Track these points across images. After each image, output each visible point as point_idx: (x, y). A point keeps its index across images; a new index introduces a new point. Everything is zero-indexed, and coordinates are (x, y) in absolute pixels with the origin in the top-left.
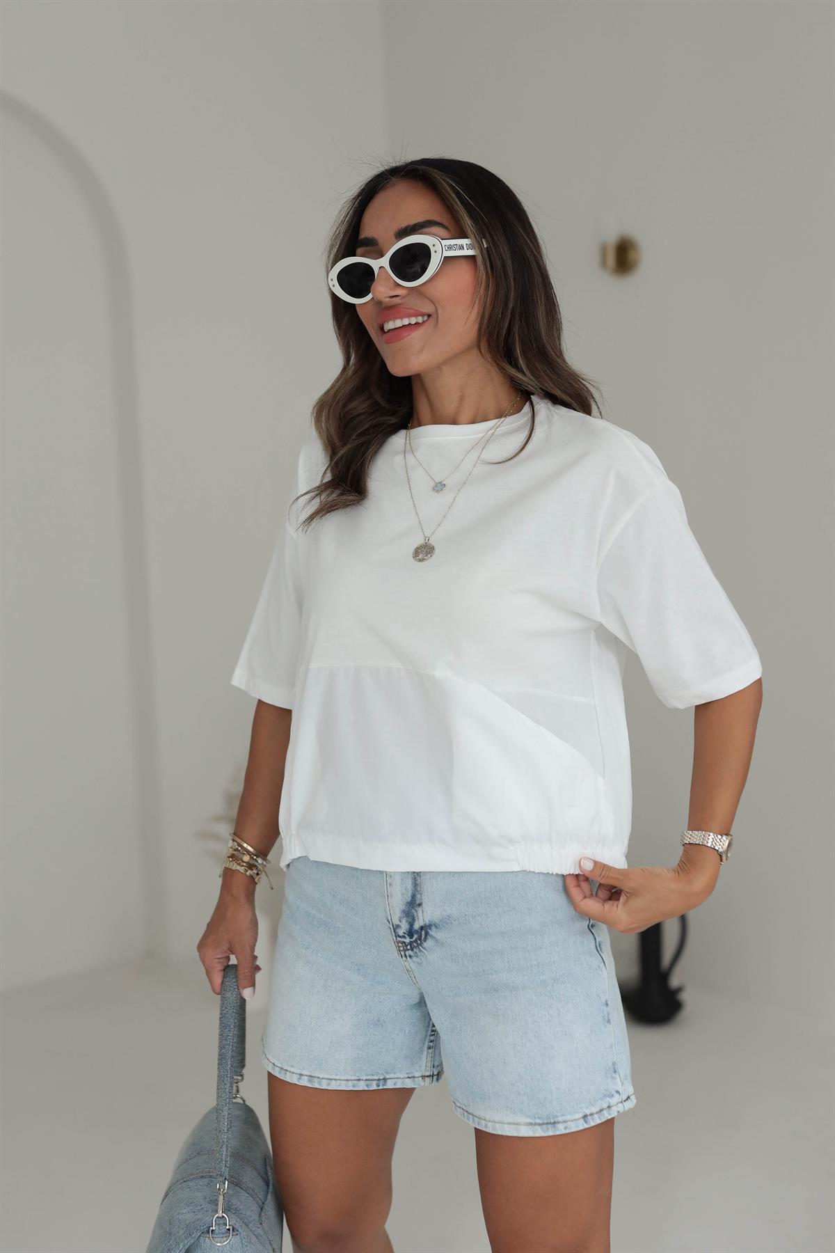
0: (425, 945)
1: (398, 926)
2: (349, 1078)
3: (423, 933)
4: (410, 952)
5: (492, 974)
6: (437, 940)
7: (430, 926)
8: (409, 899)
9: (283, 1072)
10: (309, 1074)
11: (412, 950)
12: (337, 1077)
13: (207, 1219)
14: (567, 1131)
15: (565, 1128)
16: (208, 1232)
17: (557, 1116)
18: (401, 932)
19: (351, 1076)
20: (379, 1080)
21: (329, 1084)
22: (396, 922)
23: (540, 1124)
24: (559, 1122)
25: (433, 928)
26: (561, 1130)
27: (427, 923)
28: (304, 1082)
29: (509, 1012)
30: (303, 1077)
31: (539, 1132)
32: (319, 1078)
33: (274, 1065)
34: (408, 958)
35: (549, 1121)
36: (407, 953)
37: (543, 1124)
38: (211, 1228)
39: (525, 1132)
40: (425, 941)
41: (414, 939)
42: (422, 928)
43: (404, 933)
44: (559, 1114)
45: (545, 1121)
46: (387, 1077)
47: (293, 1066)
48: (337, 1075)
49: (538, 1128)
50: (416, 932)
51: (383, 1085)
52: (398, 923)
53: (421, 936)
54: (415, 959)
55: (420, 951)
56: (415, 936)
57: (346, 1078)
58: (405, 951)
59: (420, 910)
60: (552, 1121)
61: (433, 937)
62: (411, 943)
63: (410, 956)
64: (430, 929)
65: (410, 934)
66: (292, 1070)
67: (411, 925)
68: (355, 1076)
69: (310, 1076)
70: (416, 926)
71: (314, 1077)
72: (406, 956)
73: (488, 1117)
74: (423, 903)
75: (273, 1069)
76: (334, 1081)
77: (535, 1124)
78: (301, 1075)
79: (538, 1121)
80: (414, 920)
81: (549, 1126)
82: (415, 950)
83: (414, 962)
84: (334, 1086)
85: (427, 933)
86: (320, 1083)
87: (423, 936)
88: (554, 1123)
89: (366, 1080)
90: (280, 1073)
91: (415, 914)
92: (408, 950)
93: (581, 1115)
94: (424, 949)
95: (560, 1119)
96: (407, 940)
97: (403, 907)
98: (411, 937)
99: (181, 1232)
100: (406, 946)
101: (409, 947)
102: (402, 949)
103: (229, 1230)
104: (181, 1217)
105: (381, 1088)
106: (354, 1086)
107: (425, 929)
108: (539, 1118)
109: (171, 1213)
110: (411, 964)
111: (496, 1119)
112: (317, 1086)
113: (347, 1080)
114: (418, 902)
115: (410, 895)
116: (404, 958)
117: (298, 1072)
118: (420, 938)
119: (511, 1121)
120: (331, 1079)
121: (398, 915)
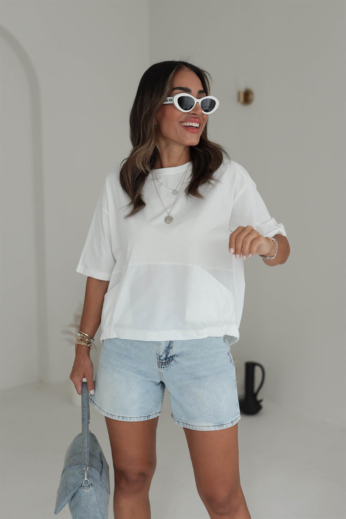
0: (171, 363)
1: (161, 356)
2: (138, 416)
3: (171, 358)
4: (164, 366)
5: (198, 373)
6: (176, 361)
7: (174, 356)
8: (168, 346)
9: (112, 416)
10: (122, 416)
11: (165, 365)
12: (133, 417)
13: (81, 482)
14: (227, 428)
15: (226, 427)
16: (82, 487)
17: (223, 422)
18: (162, 358)
19: (138, 415)
20: (148, 416)
21: (130, 420)
22: (161, 354)
23: (217, 426)
24: (224, 425)
25: (176, 357)
26: (225, 427)
27: (174, 354)
28: (120, 419)
29: (205, 385)
30: (120, 417)
31: (217, 429)
32: (126, 417)
33: (108, 413)
34: (162, 368)
35: (221, 424)
36: (162, 366)
37: (218, 425)
38: (83, 485)
39: (212, 429)
40: (171, 361)
41: (167, 361)
42: (171, 357)
43: (164, 359)
44: (224, 422)
45: (219, 424)
46: (150, 415)
47: (116, 413)
48: (133, 415)
49: (217, 427)
50: (168, 358)
51: (149, 418)
52: (162, 355)
53: (170, 360)
54: (165, 368)
55: (168, 365)
56: (167, 360)
57: (136, 417)
58: (161, 365)
59: (171, 350)
60: (222, 424)
61: (174, 360)
62: (165, 363)
63: (163, 367)
64: (174, 357)
65: (166, 359)
66: (116, 415)
67: (167, 355)
68: (140, 415)
69: (123, 417)
70: (169, 356)
71: (124, 417)
72: (161, 367)
73: (196, 425)
74: (173, 348)
75: (107, 415)
76: (132, 418)
77: (216, 426)
78: (119, 416)
79: (217, 424)
80: (168, 353)
81: (221, 426)
82: (166, 365)
83: (164, 370)
84: (132, 420)
85: (172, 359)
86: (126, 419)
87: (171, 360)
88: (223, 425)
89: (144, 417)
90: (110, 416)
91: (169, 351)
92: (163, 365)
93: (231, 421)
94: (170, 365)
95: (224, 423)
96: (164, 361)
97: (165, 349)
98: (166, 360)
99: (71, 488)
100: (163, 363)
101: (164, 364)
102: (160, 365)
103: (89, 485)
104: (70, 481)
105: (148, 419)
106: (139, 420)
107: (172, 357)
108: (217, 423)
109: (66, 480)
110: (162, 370)
111: (200, 425)
112: (125, 421)
113: (137, 417)
114: (171, 347)
115: (168, 344)
116: (160, 368)
117: (118, 415)
118: (169, 361)
119: (207, 425)
120: (131, 418)
121: (162, 352)
